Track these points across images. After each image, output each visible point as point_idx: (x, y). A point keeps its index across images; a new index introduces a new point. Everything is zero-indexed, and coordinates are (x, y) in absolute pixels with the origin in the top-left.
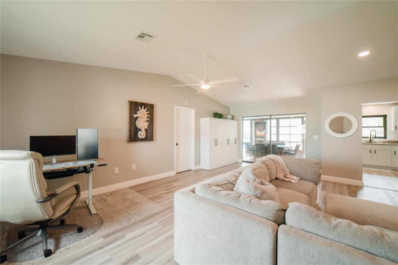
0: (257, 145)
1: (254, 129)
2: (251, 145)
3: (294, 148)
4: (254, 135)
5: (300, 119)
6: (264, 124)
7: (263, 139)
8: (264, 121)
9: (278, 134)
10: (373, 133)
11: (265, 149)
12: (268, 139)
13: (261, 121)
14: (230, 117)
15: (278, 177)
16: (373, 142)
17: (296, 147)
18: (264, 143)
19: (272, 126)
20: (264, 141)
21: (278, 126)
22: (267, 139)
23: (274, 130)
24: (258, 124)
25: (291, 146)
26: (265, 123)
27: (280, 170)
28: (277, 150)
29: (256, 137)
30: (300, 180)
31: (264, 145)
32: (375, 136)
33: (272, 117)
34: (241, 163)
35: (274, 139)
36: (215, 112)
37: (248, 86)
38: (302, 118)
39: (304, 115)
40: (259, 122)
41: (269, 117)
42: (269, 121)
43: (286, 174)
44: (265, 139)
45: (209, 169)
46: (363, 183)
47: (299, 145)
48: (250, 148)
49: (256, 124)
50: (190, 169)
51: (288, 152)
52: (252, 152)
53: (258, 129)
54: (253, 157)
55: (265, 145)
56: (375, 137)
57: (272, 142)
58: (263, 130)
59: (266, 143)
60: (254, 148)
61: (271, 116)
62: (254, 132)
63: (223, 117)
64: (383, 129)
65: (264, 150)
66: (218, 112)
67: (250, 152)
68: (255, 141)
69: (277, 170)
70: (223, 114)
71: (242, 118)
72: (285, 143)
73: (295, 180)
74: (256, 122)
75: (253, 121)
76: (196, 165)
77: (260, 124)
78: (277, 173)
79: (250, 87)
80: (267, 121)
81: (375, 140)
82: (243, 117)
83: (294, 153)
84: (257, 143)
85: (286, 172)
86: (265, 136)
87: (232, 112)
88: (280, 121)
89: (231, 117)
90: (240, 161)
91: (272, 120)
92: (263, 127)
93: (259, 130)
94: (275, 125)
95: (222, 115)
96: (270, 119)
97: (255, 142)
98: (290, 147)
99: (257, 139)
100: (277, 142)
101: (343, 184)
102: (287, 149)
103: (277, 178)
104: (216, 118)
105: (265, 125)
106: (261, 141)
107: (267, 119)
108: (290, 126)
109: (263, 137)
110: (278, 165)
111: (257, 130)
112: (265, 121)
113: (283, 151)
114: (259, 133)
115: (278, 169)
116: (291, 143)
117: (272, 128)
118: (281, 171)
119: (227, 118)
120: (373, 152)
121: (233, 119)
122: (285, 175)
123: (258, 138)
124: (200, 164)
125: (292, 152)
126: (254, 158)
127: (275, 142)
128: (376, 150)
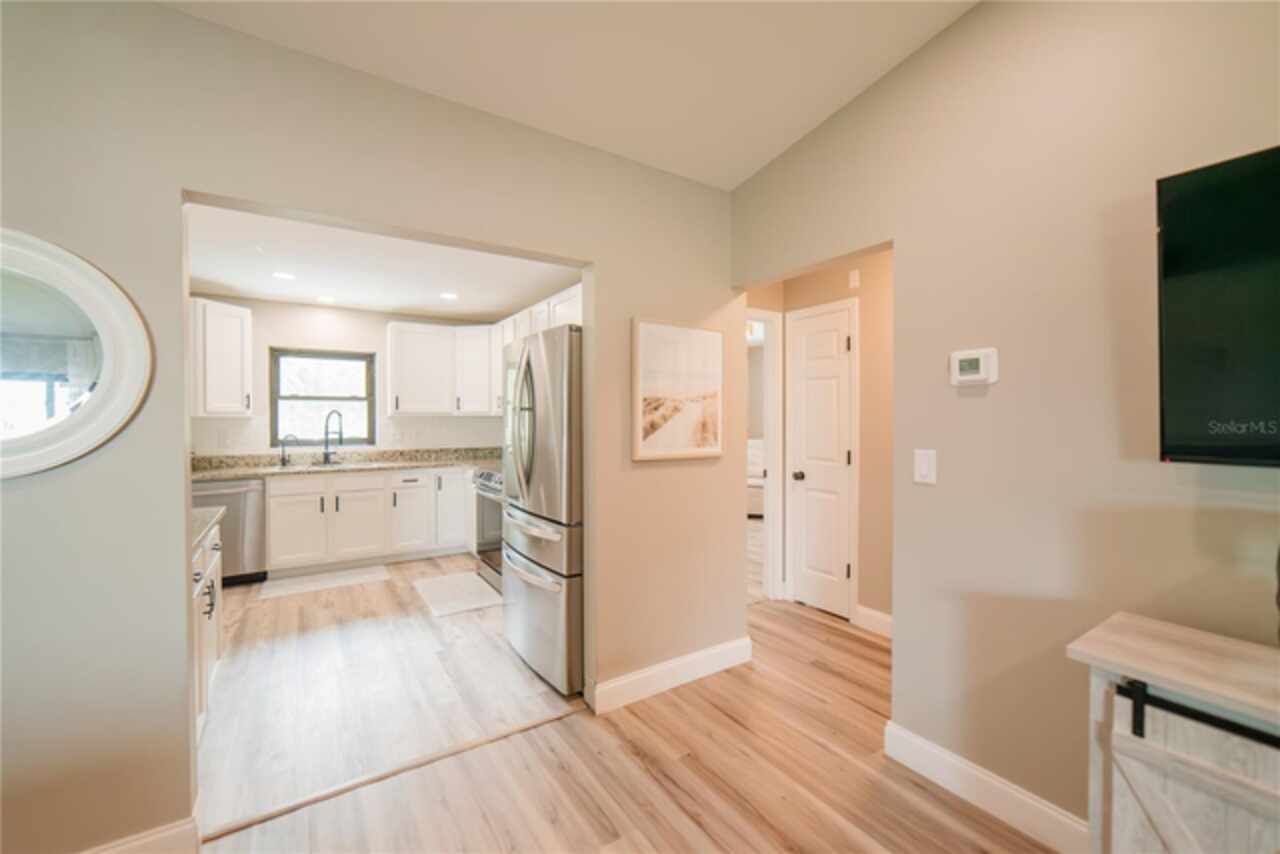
10: (334, 426)
16: (335, 463)
32: (341, 434)
56: (341, 441)
64: (365, 404)
81: (341, 450)
120: (330, 505)
128: (342, 497)
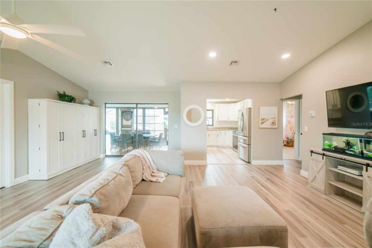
0: (123, 136)
1: (120, 118)
2: (118, 135)
3: (158, 136)
4: (120, 125)
5: (163, 110)
6: (130, 113)
7: (130, 129)
8: (130, 110)
9: (144, 123)
11: (131, 138)
12: (135, 129)
13: (127, 110)
14: (87, 101)
15: (144, 178)
17: (160, 136)
18: (131, 133)
19: (138, 115)
20: (131, 130)
21: (144, 116)
22: (133, 129)
23: (140, 120)
24: (125, 113)
25: (155, 134)
26: (132, 112)
27: (146, 168)
28: (143, 140)
29: (123, 126)
30: (167, 176)
31: (130, 135)
33: (139, 106)
34: (104, 158)
35: (140, 128)
36: (62, 93)
37: (109, 62)
38: (164, 109)
39: (167, 106)
40: (125, 111)
41: (135, 106)
42: (135, 110)
43: (153, 171)
44: (132, 129)
45: (47, 179)
46: (207, 162)
47: (162, 134)
48: (115, 140)
49: (122, 112)
50: (3, 187)
51: (153, 140)
52: (117, 143)
53: (124, 118)
54: (119, 148)
55: (132, 135)
57: (138, 131)
58: (129, 120)
59: (133, 133)
60: (120, 139)
61: (137, 104)
62: (120, 122)
63: (75, 101)
64: (212, 119)
65: (130, 140)
66: (67, 94)
67: (116, 143)
68: (122, 130)
69: (143, 169)
70: (75, 97)
71: (104, 105)
72: (150, 132)
73: (162, 178)
74: (122, 110)
75: (119, 109)
76: (15, 177)
77: (126, 113)
78: (143, 174)
79: (113, 65)
80: (133, 110)
82: (106, 104)
83: (158, 141)
84: (124, 133)
85: (153, 169)
86: (131, 125)
87: (90, 96)
88: (146, 110)
89: (89, 103)
90: (102, 156)
91: (139, 110)
92: (129, 117)
93: (125, 120)
94: (142, 115)
95: (73, 98)
96: (137, 108)
97: (122, 132)
98: (155, 136)
99: (123, 129)
100: (143, 132)
101: (195, 166)
102: (152, 137)
103: (143, 180)
104: (63, 101)
105: (132, 114)
106: (128, 131)
107: (133, 108)
108: (154, 116)
109: (130, 126)
110: (144, 162)
111: (124, 120)
112: (132, 110)
113: (149, 140)
114: (125, 123)
115: (144, 167)
116: (155, 132)
117: (138, 117)
118: (148, 169)
119: (81, 103)
121: (92, 104)
122: (153, 174)
123: (124, 127)
124: (28, 173)
125: (156, 141)
126: (120, 150)
127: (141, 131)
